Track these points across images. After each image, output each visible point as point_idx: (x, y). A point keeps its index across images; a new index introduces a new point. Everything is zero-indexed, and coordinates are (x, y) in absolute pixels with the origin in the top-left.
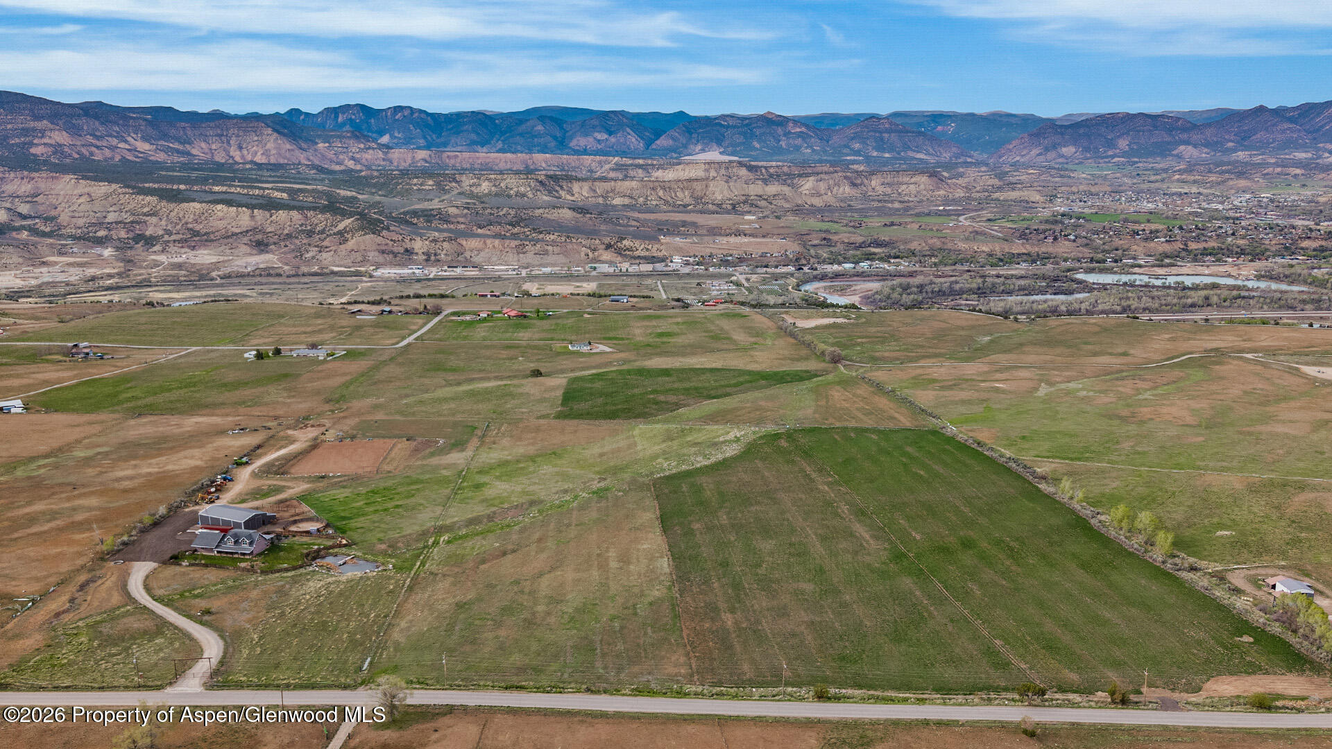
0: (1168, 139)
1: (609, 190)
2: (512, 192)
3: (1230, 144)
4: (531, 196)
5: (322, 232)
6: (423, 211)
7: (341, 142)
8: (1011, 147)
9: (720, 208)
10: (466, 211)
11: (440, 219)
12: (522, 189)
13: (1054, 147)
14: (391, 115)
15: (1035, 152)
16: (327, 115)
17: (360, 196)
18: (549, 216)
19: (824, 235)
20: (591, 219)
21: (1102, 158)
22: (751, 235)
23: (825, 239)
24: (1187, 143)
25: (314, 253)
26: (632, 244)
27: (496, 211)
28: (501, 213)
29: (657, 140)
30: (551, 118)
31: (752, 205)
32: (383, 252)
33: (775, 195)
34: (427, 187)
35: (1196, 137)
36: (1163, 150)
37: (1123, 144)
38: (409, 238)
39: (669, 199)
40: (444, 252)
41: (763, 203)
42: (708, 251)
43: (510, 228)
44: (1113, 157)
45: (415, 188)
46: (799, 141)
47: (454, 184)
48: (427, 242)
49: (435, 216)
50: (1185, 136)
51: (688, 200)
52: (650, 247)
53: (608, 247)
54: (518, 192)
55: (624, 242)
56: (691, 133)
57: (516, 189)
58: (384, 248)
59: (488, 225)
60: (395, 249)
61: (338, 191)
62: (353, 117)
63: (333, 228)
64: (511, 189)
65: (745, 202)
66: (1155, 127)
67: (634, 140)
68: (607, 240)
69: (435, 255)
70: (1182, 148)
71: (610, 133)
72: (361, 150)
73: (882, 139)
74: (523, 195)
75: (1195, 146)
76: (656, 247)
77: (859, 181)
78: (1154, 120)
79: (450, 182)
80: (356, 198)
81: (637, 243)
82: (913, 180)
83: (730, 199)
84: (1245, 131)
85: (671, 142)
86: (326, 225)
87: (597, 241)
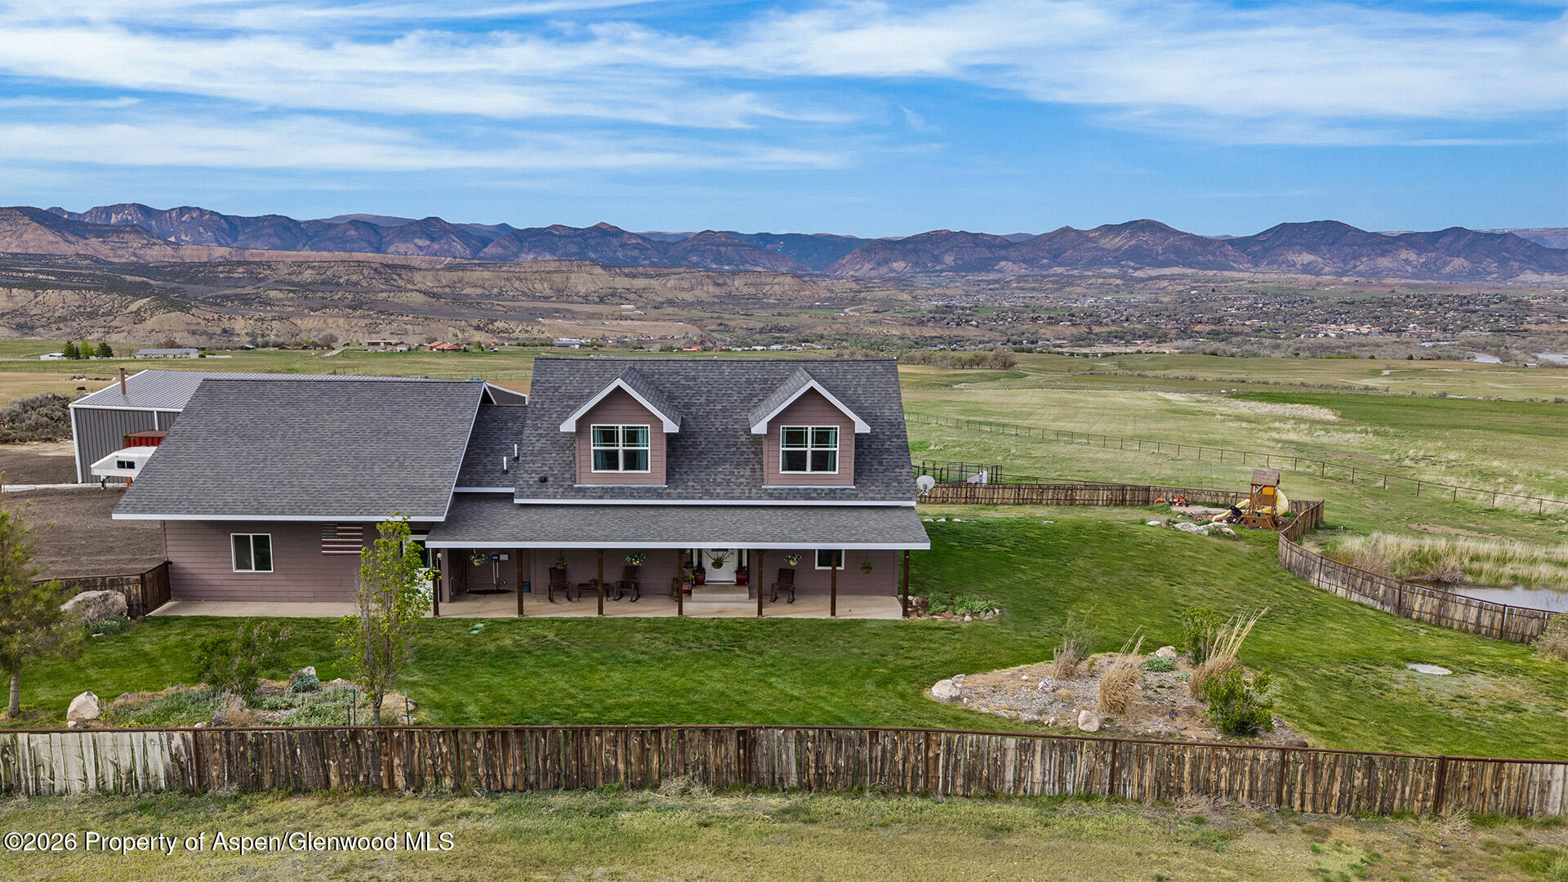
0: (989, 255)
1: (456, 280)
2: (341, 280)
3: (1045, 261)
4: (365, 284)
5: (109, 313)
6: (237, 295)
7: (118, 237)
8: (844, 262)
9: (586, 299)
10: (291, 295)
11: (260, 302)
12: (354, 278)
13: (886, 262)
14: (177, 216)
15: (867, 266)
16: (96, 215)
17: (151, 282)
18: (396, 300)
19: (719, 321)
20: (447, 304)
21: (932, 272)
22: (638, 320)
23: (721, 324)
24: (1006, 259)
25: (101, 335)
26: (507, 326)
27: (329, 295)
28: (336, 297)
29: (485, 247)
30: (365, 223)
31: (621, 298)
32: (194, 333)
33: (644, 289)
34: (236, 275)
35: (1013, 254)
36: (986, 265)
37: (949, 259)
38: (227, 316)
39: (527, 291)
40: (274, 332)
41: (632, 296)
42: (599, 333)
43: (351, 311)
44: (942, 271)
45: (221, 276)
46: (635, 253)
47: (269, 272)
48: (251, 322)
49: (252, 300)
50: (1003, 253)
51: (548, 292)
52: (529, 328)
53: (478, 328)
54: (348, 280)
55: (496, 324)
56: (521, 242)
57: (347, 278)
58: (194, 328)
59: (322, 308)
60: (210, 330)
61: (123, 276)
62: (130, 218)
63: (123, 309)
64: (340, 277)
65: (613, 295)
66: (977, 245)
67: (459, 247)
68: (475, 322)
69: (263, 336)
70: (1003, 263)
71: (433, 240)
72: (144, 246)
73: (719, 252)
74: (356, 284)
75: (1014, 262)
76: (536, 328)
77: (721, 281)
78: (976, 239)
79: (264, 269)
80: (148, 283)
81: (513, 325)
82: (776, 280)
83: (595, 292)
84: (1055, 250)
85: (500, 250)
86: (113, 307)
87: (463, 323)
